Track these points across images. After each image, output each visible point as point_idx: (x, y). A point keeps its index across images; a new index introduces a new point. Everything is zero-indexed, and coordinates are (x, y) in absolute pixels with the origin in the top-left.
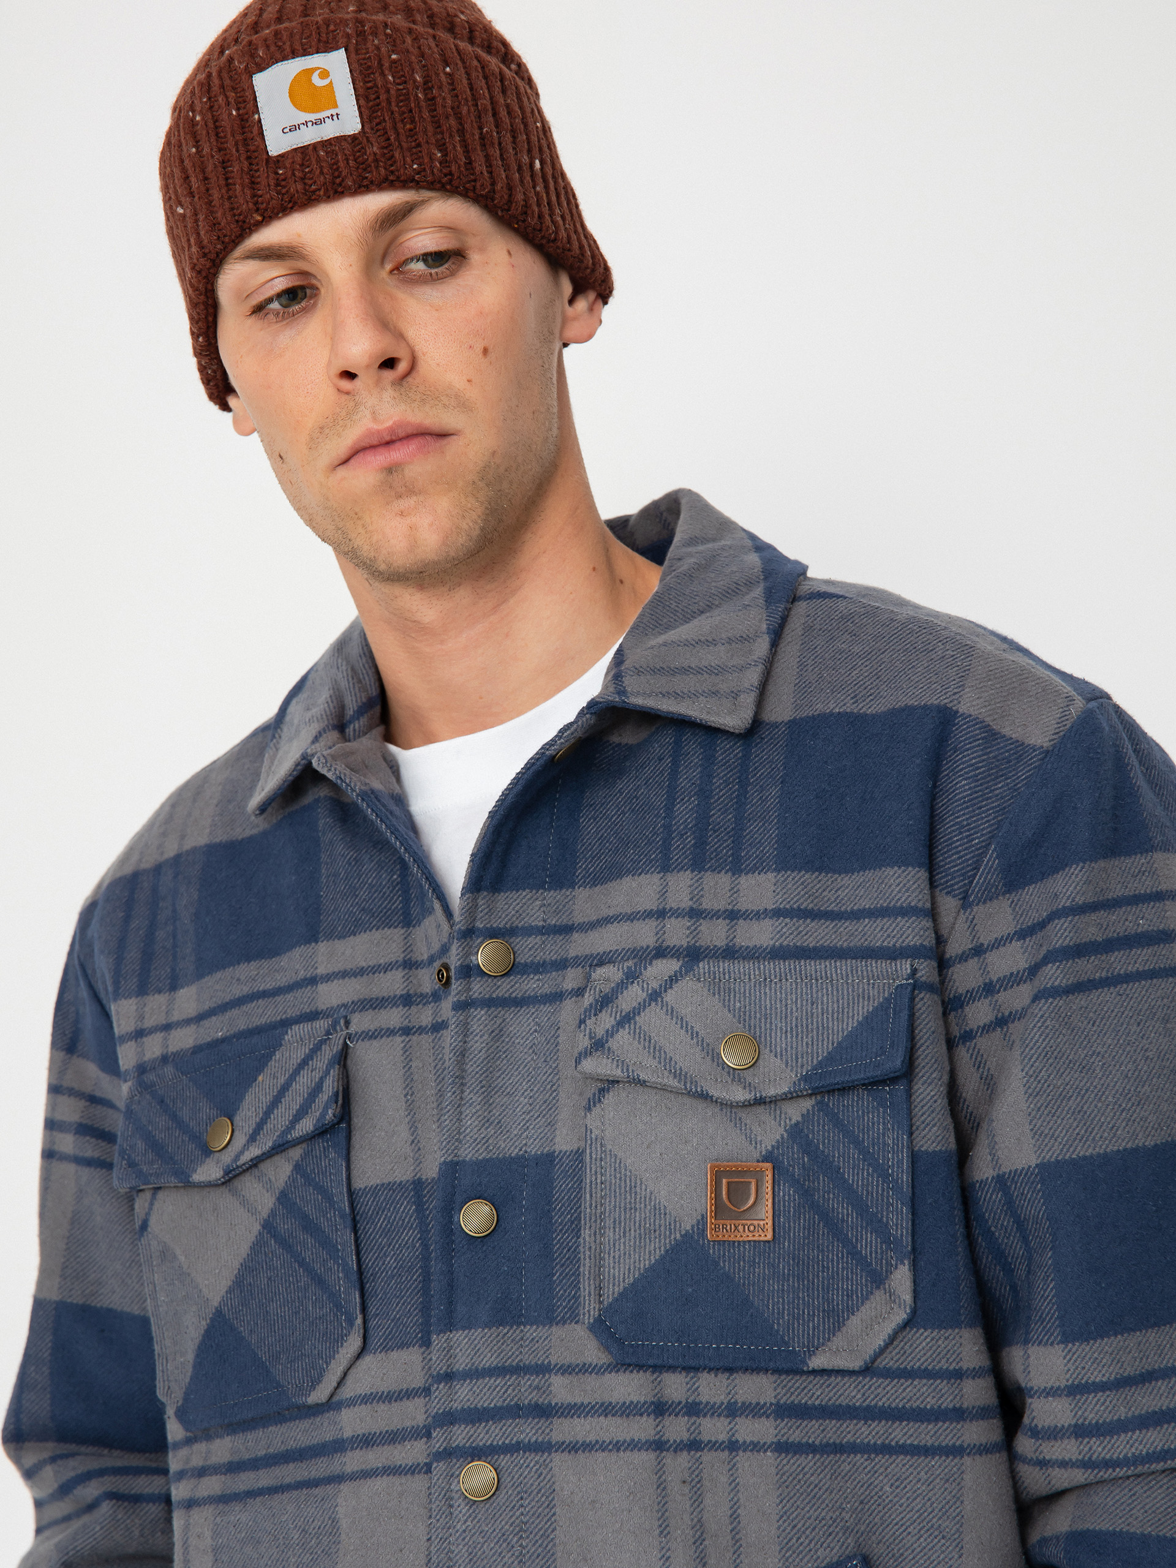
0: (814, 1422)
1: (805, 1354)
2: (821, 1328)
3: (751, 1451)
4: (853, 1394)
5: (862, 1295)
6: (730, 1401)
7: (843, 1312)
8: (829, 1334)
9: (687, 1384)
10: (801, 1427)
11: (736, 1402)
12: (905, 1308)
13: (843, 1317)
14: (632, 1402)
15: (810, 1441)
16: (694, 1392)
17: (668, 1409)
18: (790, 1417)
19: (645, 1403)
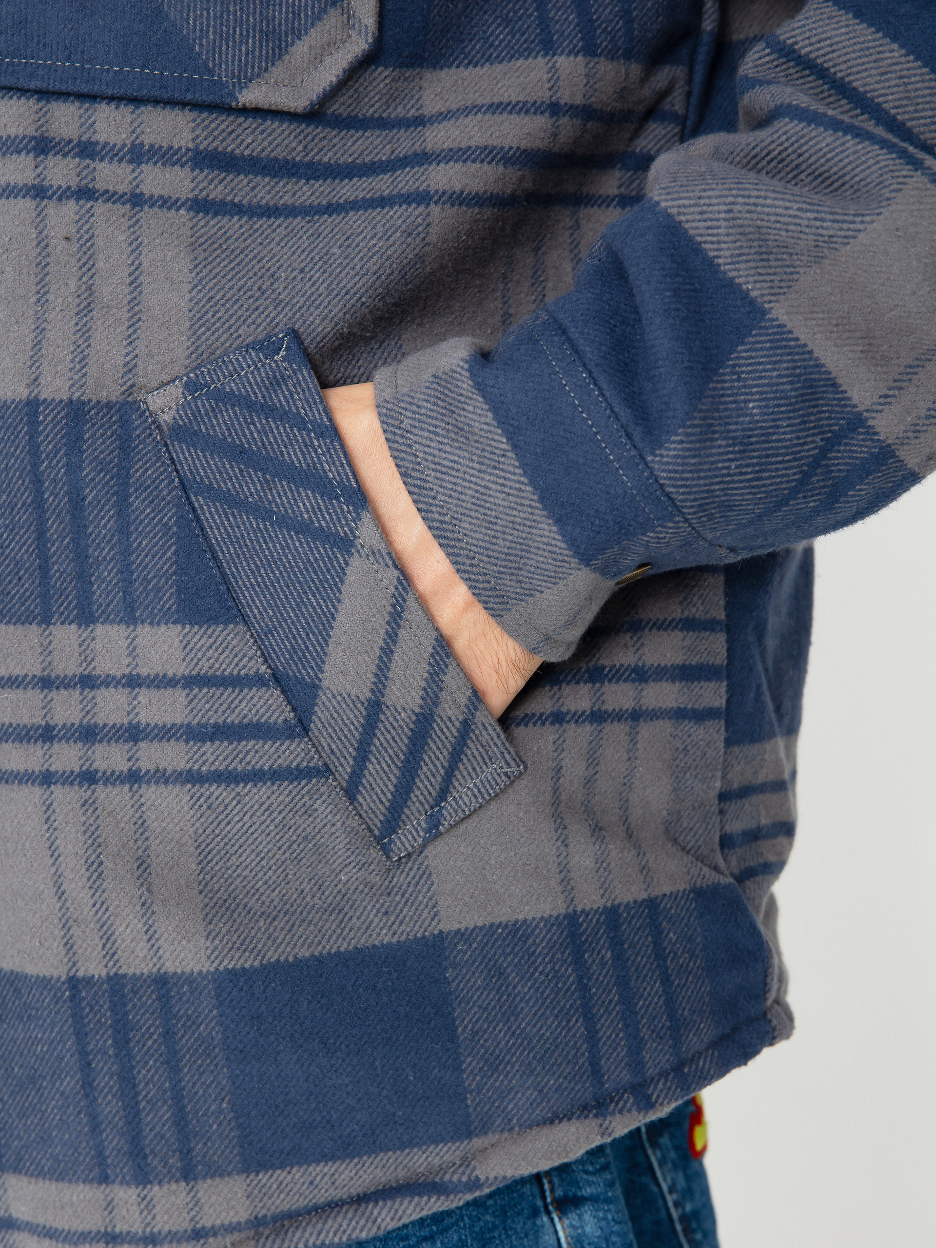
0: (242, 177)
1: (234, 86)
2: (257, 53)
3: (160, 207)
4: (294, 145)
5: (313, 13)
6: (134, 141)
7: (287, 36)
8: (267, 63)
9: (80, 117)
10: (225, 182)
11: (142, 144)
12: (367, 35)
13: (286, 41)
14: (9, 137)
15: (236, 200)
16: (88, 128)
17: (54, 147)
18: (211, 167)
19: (24, 137)
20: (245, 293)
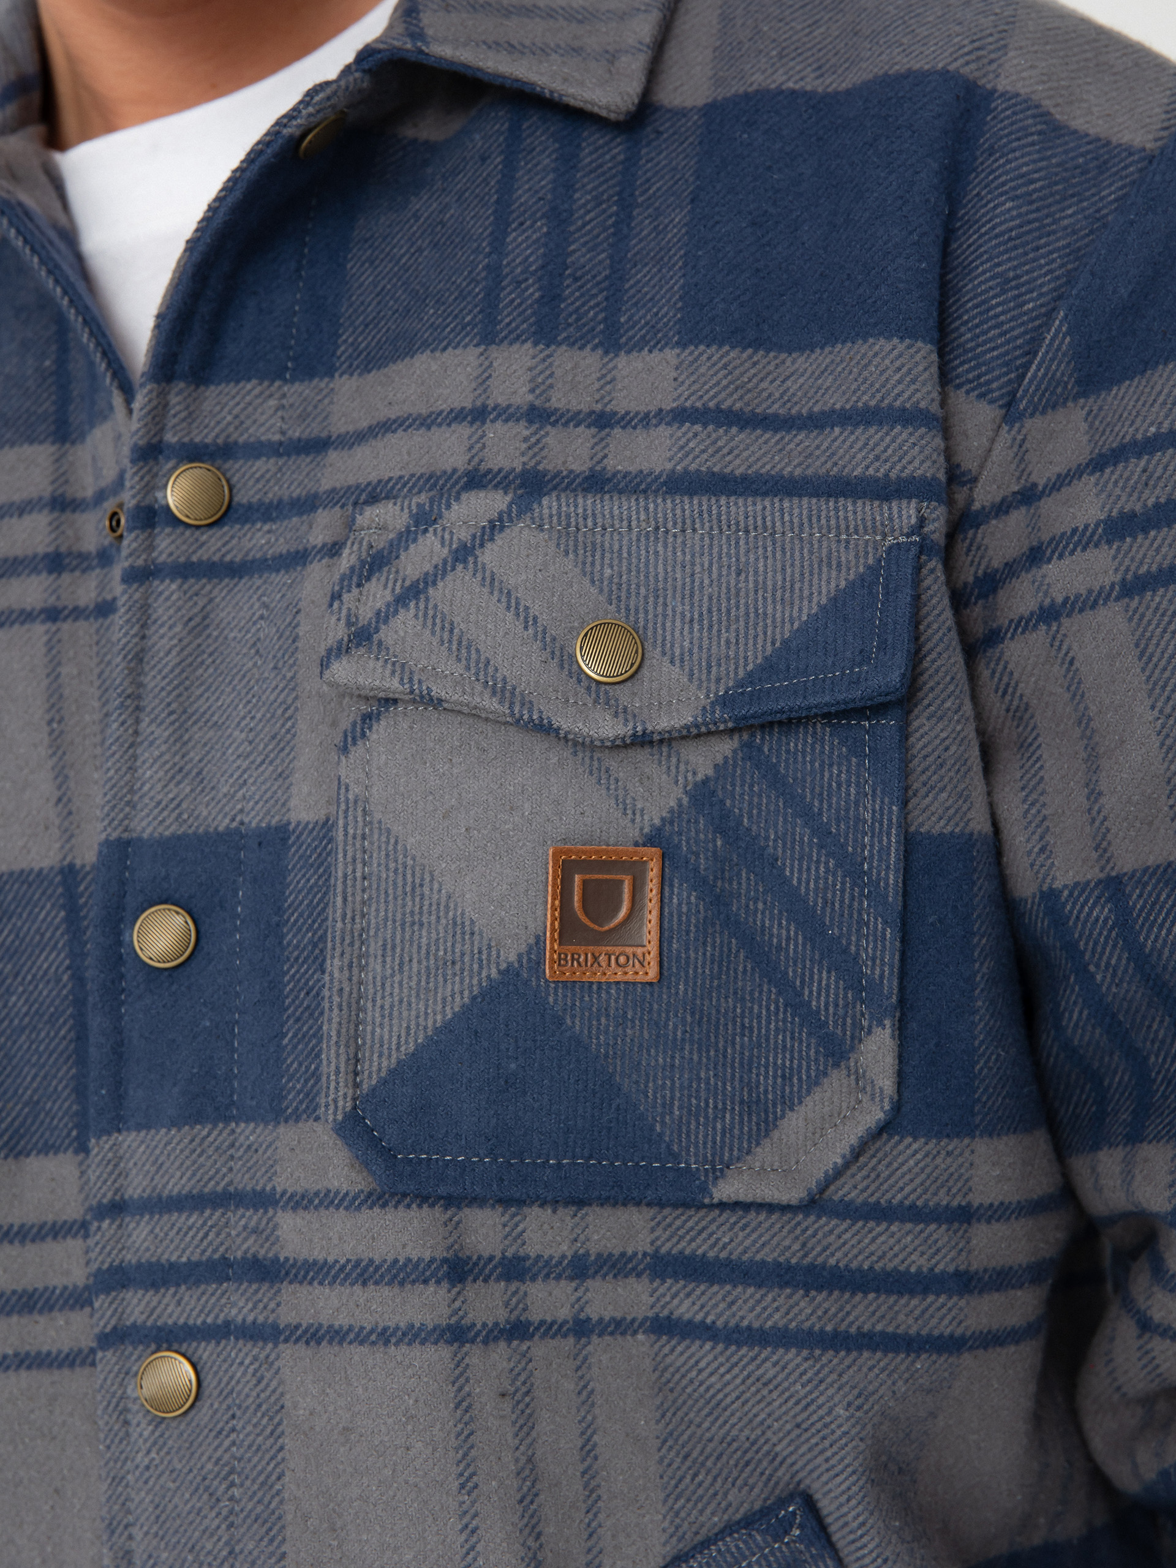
0: (716, 1288)
1: (706, 1176)
2: (736, 1132)
3: (612, 1334)
4: (787, 1242)
5: (809, 1077)
6: (576, 1252)
7: (775, 1105)
8: (750, 1142)
9: (505, 1226)
10: (694, 1296)
11: (587, 1254)
12: (882, 1101)
13: (775, 1113)
14: (409, 1260)
15: (709, 1321)
16: (515, 1240)
17: (471, 1271)
18: (675, 1276)
19: (432, 1260)
20: (729, 1444)
